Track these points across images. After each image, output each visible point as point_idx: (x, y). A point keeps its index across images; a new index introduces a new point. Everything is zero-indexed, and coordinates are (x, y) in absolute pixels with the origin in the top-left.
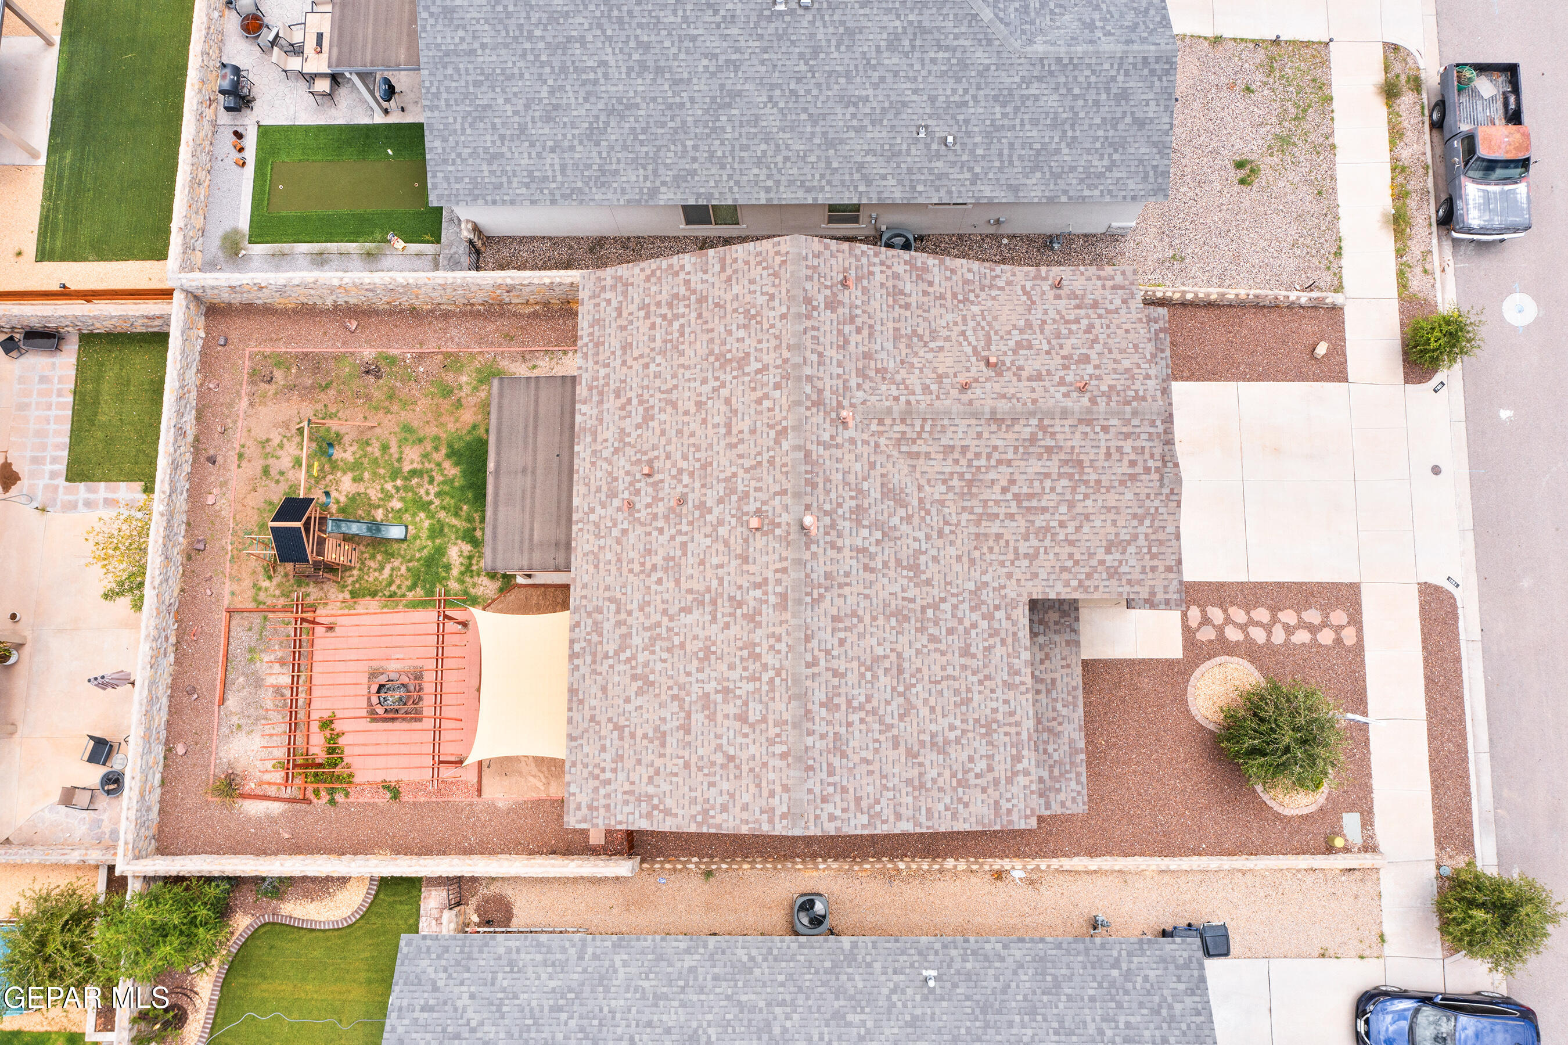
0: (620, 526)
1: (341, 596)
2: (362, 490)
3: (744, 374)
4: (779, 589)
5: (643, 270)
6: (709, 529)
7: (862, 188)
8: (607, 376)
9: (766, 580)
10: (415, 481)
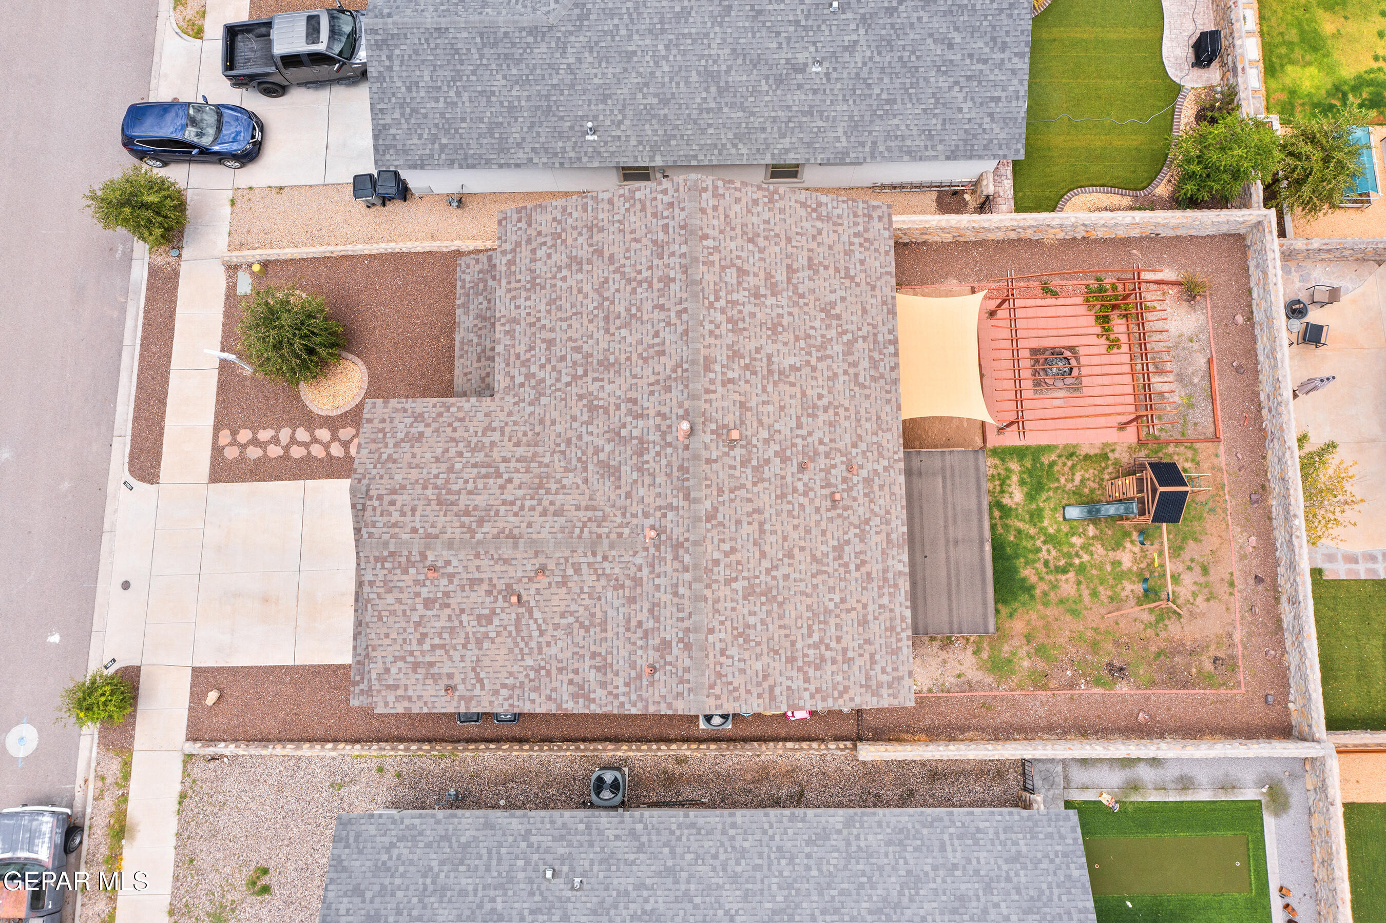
0: (859, 451)
1: (1117, 455)
2: (1110, 553)
3: (748, 579)
4: (712, 375)
5: (852, 700)
6: (777, 437)
7: (639, 827)
8: (881, 596)
9: (724, 385)
10: (1062, 563)
